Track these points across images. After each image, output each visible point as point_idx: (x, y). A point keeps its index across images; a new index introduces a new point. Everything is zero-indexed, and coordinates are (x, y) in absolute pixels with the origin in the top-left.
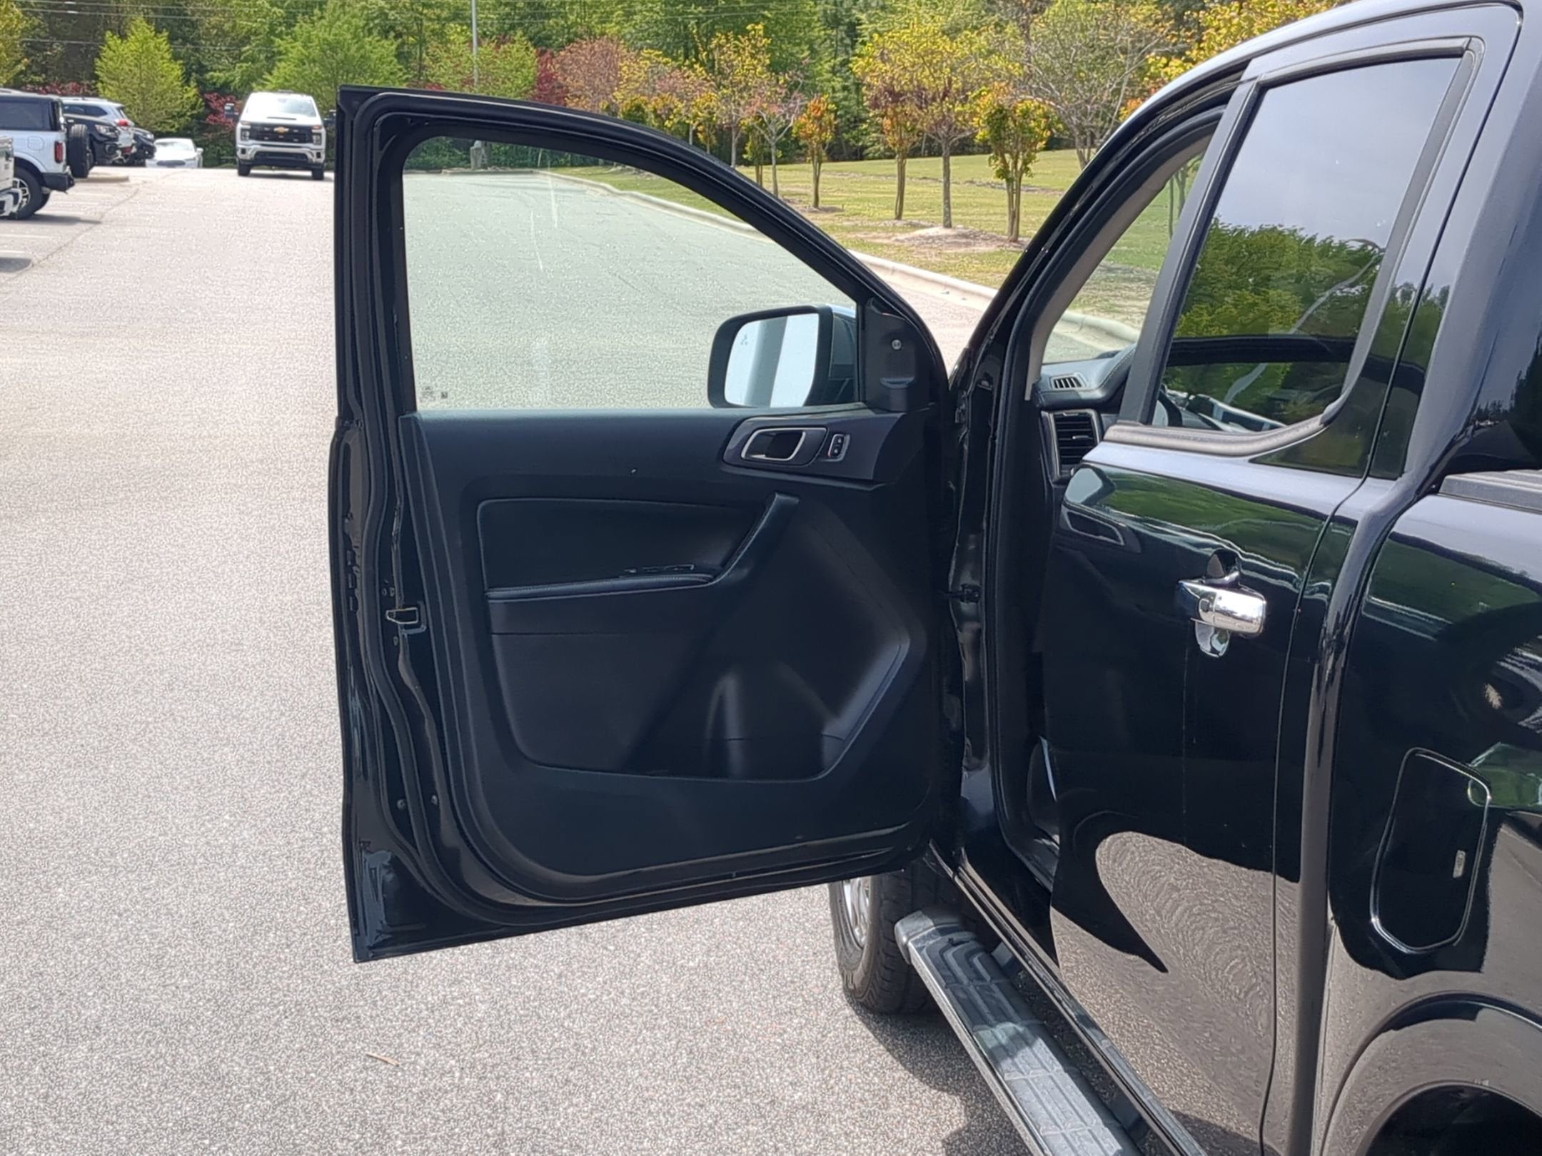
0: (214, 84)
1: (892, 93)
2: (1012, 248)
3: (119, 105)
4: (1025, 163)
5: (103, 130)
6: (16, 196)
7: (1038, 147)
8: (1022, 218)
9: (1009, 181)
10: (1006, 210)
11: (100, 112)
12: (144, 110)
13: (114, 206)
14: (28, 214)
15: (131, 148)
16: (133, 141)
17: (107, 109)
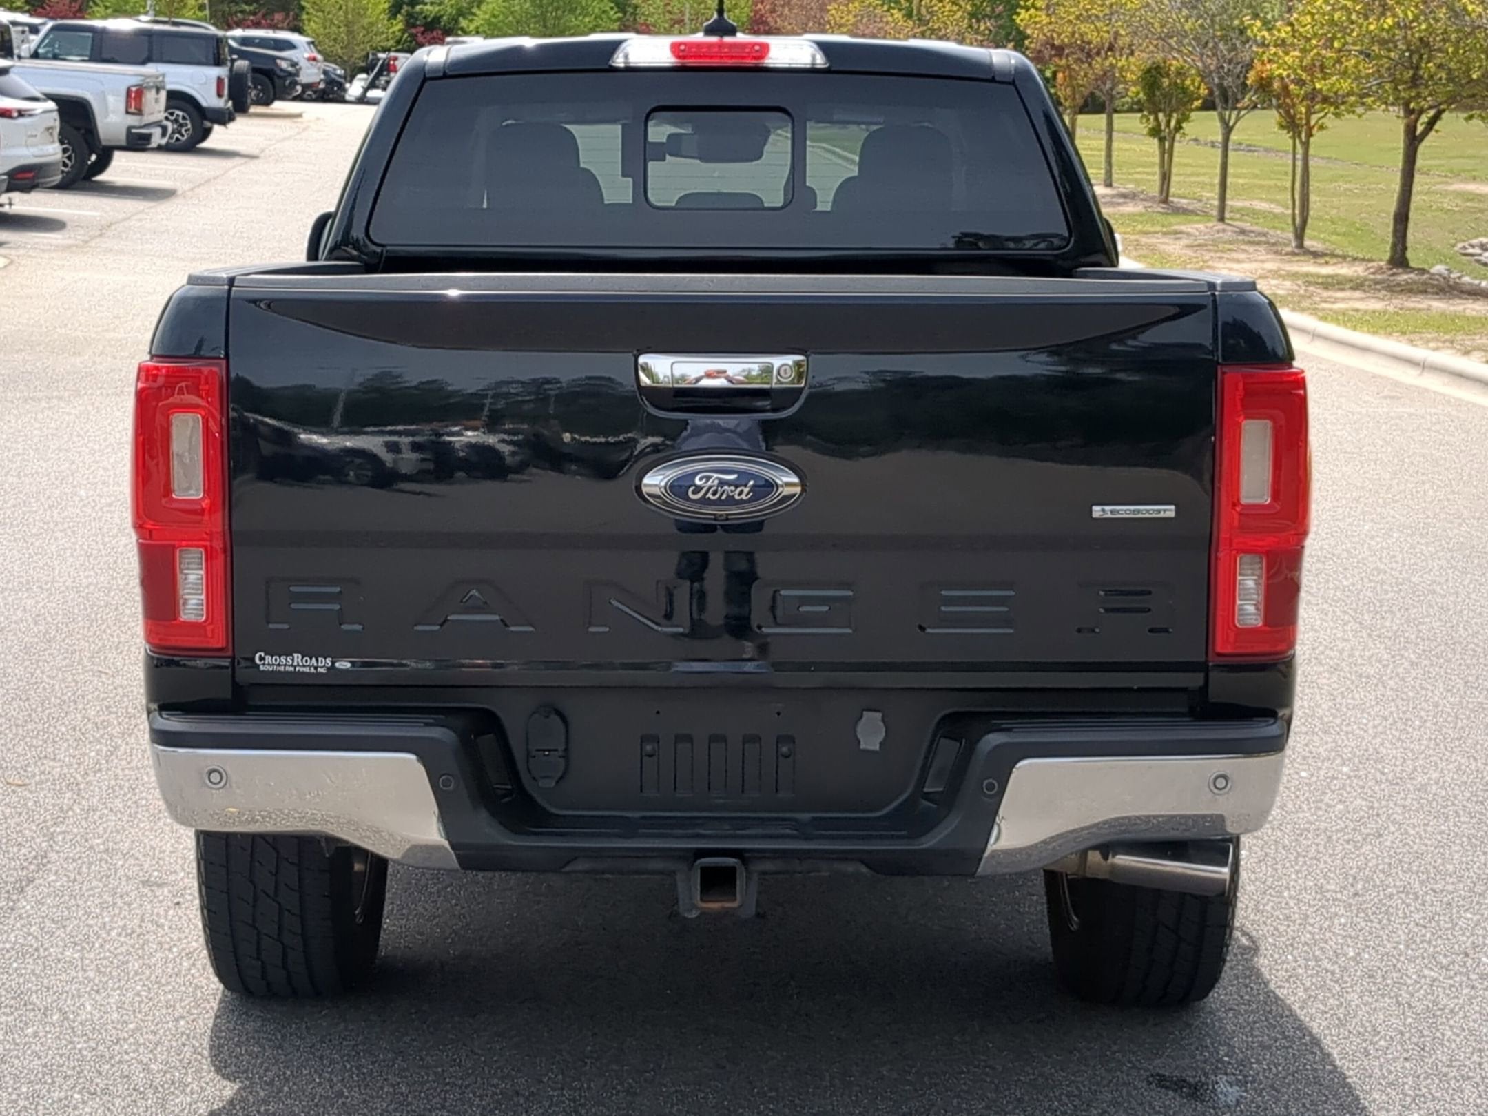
0: (425, 18)
1: (1053, 46)
2: (1159, 209)
3: (309, 39)
4: (1179, 122)
5: (284, 65)
6: (164, 129)
7: (1193, 107)
8: (1174, 179)
9: (1162, 140)
10: (1157, 169)
11: (290, 46)
12: (348, 44)
13: (278, 141)
14: (190, 146)
15: (319, 83)
16: (322, 76)
17: (295, 43)
